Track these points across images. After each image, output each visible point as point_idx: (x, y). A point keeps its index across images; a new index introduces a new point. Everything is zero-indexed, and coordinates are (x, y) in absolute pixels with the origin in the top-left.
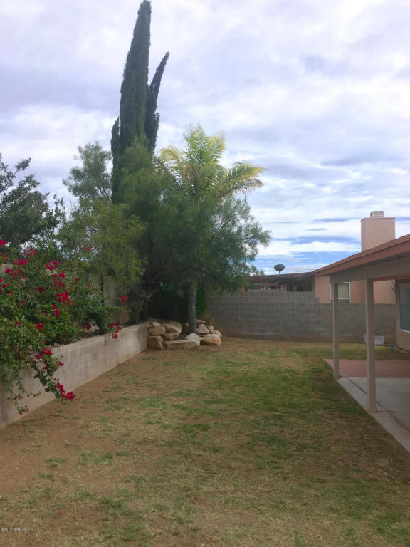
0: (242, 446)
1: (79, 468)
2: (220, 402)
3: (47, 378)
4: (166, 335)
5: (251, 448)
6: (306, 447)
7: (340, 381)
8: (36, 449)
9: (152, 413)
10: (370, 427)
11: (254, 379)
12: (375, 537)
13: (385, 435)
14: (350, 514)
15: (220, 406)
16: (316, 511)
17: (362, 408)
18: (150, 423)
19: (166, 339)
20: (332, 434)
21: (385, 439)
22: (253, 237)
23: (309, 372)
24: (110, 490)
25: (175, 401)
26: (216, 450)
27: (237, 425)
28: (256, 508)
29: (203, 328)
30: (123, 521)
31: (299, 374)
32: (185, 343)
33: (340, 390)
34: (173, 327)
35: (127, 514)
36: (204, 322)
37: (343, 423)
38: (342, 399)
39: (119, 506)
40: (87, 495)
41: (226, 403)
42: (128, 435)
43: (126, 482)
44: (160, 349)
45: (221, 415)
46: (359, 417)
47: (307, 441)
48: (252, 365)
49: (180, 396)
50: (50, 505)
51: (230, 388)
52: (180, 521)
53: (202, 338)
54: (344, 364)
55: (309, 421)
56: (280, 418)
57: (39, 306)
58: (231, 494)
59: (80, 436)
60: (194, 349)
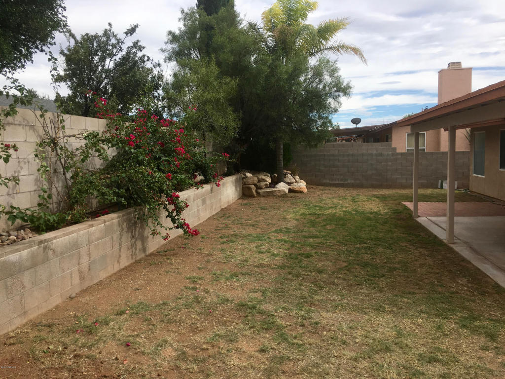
0: (341, 269)
1: (215, 283)
2: (317, 237)
3: (176, 218)
4: (258, 184)
5: (348, 270)
6: (395, 269)
7: (419, 220)
8: (176, 270)
9: (261, 245)
10: (448, 255)
11: (341, 219)
12: (460, 330)
13: (463, 261)
14: (437, 316)
15: (317, 240)
16: (411, 313)
17: (441, 241)
18: (262, 253)
19: (258, 188)
20: (416, 260)
21: (463, 264)
22: (336, 91)
23: (390, 213)
24: (243, 297)
25: (278, 236)
26: (320, 272)
27: (334, 254)
28: (362, 310)
29: (290, 178)
30: (259, 317)
31: (380, 214)
32: (275, 191)
33: (420, 227)
34: (263, 177)
35: (261, 313)
36: (290, 172)
37: (425, 252)
38: (422, 234)
39: (254, 308)
40: (227, 300)
41: (321, 238)
42: (246, 261)
43: (254, 292)
44: (254, 197)
45: (319, 247)
46: (439, 248)
47: (396, 265)
48: (337, 208)
49: (281, 232)
50: (201, 307)
51: (322, 226)
52: (304, 318)
53: (289, 187)
54: (423, 206)
55: (395, 250)
56: (370, 248)
57: (163, 158)
58: (339, 301)
59: (208, 262)
60: (283, 196)
